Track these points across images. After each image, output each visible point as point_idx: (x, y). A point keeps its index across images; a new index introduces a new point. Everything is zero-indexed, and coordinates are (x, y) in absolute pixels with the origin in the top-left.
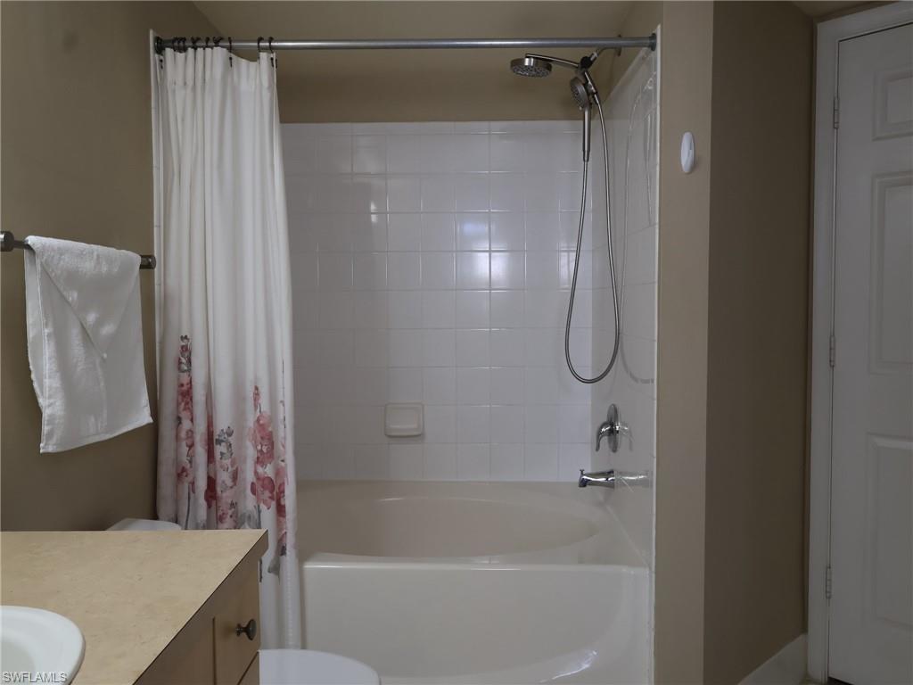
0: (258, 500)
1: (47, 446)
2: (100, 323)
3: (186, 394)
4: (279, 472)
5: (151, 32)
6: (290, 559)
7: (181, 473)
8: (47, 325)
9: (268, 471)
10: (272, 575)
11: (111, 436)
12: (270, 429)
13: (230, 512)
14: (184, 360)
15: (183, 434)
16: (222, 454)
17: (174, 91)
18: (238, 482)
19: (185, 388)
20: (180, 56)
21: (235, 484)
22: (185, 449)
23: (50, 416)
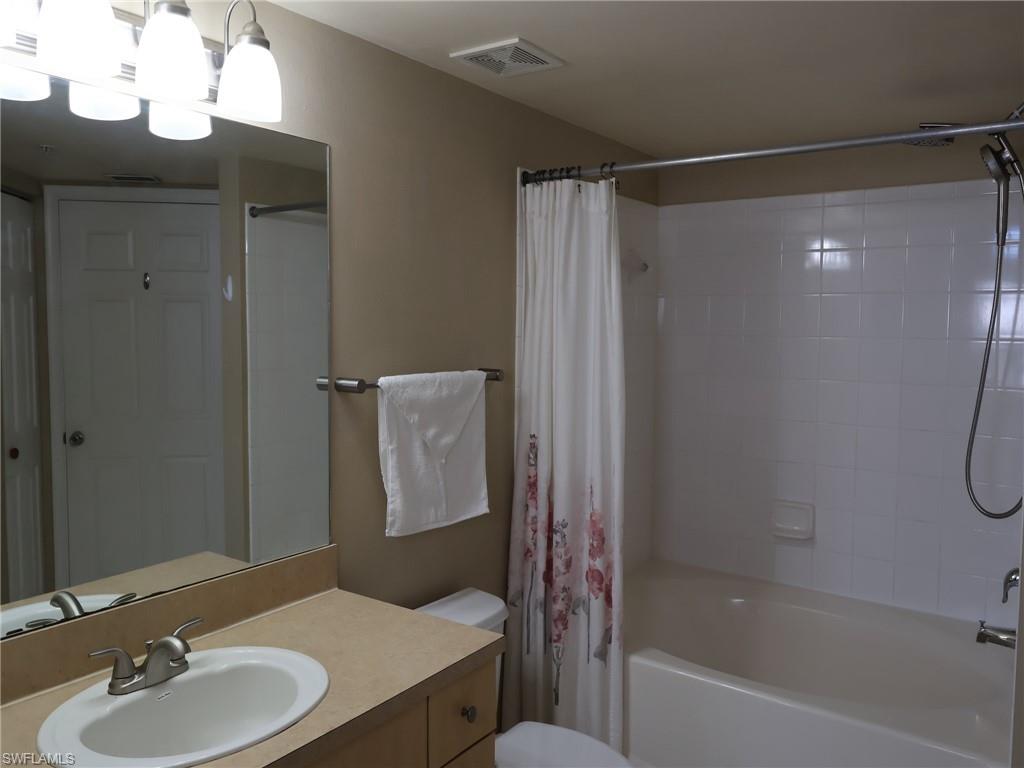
0: (590, 589)
1: (391, 532)
2: (438, 436)
3: (533, 485)
4: (609, 567)
5: (518, 169)
6: (615, 648)
7: (527, 553)
8: (391, 443)
9: (598, 564)
10: (597, 660)
11: (452, 523)
12: (601, 526)
13: (562, 596)
14: (531, 456)
15: (529, 520)
16: (557, 543)
17: (532, 221)
18: (571, 570)
19: (532, 480)
20: (537, 189)
21: (568, 572)
22: (531, 533)
23: (392, 510)
